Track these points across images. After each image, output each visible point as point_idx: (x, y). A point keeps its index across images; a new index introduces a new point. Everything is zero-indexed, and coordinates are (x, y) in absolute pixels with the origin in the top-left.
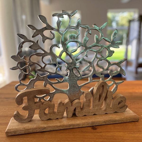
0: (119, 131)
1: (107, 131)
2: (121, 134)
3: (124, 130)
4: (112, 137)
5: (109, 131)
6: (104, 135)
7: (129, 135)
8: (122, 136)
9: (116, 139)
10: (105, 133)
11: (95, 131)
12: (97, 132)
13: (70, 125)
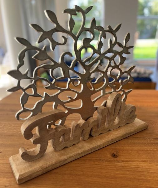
0: (145, 161)
1: (130, 160)
2: (147, 164)
3: (150, 160)
4: (136, 168)
5: (132, 160)
6: (126, 166)
7: (156, 166)
8: (148, 167)
9: (140, 171)
10: (127, 162)
11: (115, 159)
12: (118, 162)
13: (91, 149)
